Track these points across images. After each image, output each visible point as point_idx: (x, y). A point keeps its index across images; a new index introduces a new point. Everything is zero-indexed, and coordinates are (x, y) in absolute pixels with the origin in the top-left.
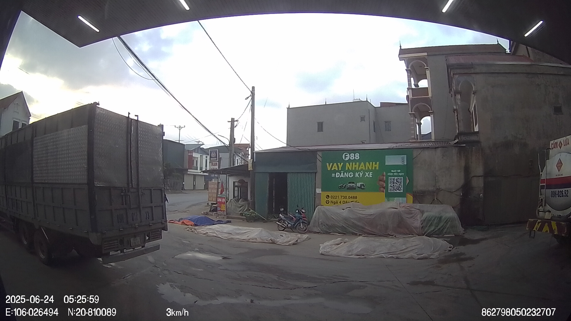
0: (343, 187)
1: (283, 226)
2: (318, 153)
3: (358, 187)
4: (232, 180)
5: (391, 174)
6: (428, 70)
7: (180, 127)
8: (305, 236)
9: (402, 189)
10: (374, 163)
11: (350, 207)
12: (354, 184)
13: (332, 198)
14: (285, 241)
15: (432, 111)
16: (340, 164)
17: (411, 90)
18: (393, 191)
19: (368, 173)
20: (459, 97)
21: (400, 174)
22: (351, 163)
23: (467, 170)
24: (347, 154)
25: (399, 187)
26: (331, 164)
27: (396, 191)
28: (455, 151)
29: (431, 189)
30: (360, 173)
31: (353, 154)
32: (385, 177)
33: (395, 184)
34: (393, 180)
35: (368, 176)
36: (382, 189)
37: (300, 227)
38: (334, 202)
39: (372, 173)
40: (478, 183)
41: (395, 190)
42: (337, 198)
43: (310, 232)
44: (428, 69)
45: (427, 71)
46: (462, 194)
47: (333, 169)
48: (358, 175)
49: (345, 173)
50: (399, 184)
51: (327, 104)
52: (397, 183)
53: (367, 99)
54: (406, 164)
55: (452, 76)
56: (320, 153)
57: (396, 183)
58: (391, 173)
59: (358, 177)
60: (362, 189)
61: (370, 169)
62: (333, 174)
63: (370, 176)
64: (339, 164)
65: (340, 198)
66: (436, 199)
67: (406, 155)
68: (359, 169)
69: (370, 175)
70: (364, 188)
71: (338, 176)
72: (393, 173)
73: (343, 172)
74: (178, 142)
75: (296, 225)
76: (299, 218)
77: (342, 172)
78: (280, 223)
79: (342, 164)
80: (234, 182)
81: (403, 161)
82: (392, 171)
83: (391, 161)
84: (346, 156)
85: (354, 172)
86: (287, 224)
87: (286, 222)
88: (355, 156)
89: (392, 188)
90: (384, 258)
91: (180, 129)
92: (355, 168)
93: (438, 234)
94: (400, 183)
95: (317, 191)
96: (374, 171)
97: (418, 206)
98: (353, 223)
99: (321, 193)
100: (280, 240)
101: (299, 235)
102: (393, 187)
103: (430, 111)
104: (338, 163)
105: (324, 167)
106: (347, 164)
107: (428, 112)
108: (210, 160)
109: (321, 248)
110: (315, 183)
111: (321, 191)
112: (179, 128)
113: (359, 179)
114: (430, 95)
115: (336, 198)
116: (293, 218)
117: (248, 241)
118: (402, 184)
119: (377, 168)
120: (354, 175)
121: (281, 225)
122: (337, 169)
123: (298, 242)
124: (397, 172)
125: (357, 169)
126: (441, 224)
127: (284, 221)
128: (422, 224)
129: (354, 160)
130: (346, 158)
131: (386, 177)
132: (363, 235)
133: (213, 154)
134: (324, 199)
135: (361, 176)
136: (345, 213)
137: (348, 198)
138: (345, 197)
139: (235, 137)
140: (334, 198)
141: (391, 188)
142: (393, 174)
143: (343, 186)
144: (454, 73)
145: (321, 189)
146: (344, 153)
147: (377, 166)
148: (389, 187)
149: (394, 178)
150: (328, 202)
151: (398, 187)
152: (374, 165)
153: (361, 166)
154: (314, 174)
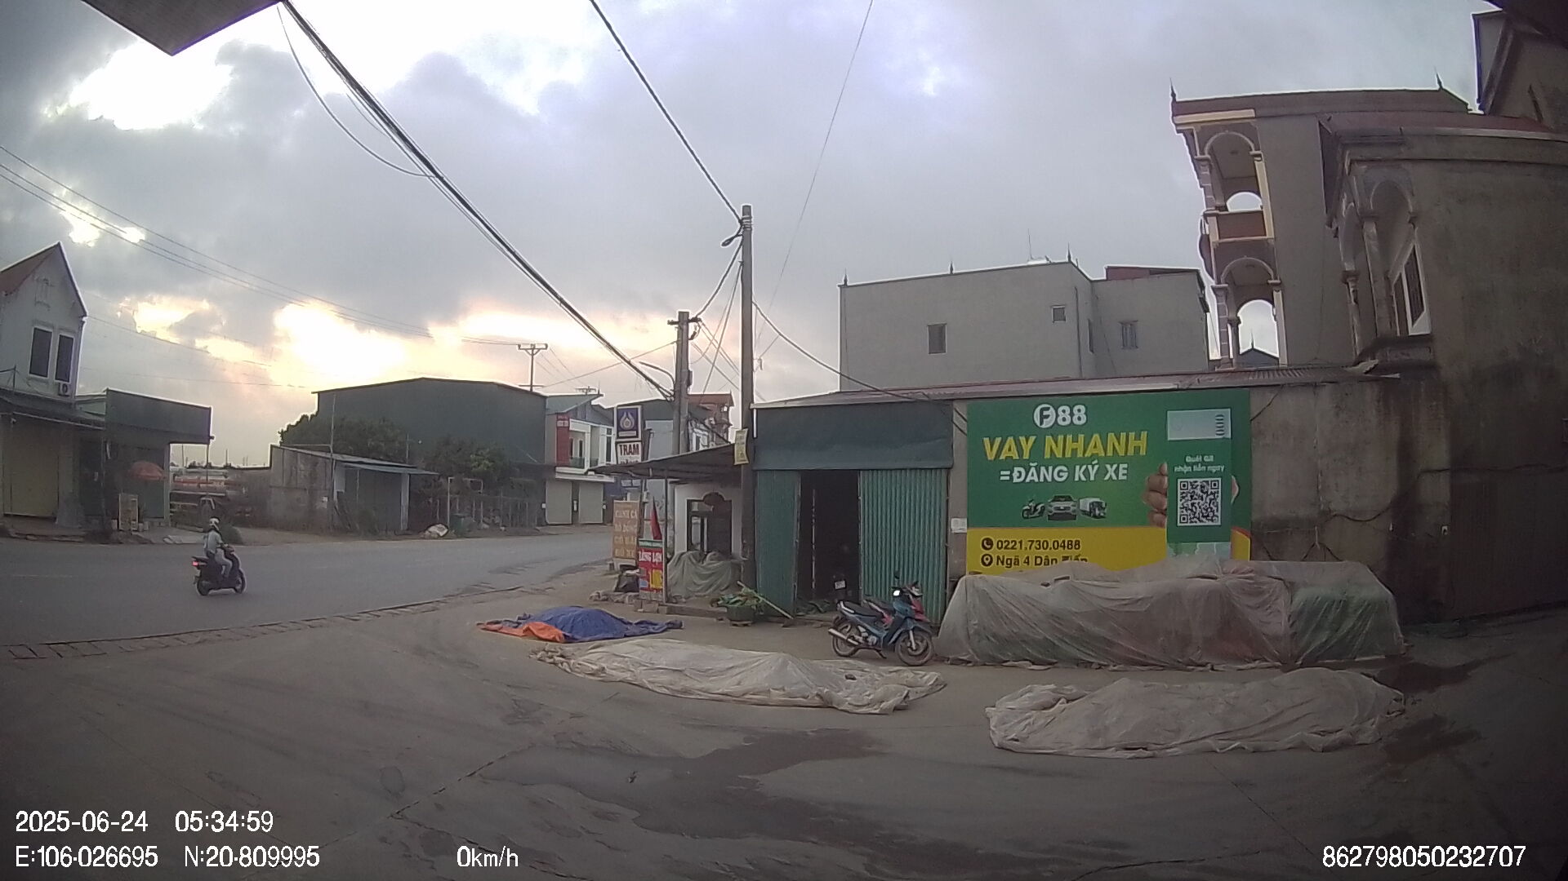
0: (1036, 514)
1: (850, 640)
2: (955, 404)
3: (1084, 512)
4: (682, 496)
5: (1187, 469)
6: (1259, 159)
7: (533, 349)
8: (929, 676)
9: (1219, 514)
10: (1132, 435)
11: (1067, 578)
12: (1072, 503)
13: (1000, 549)
14: (866, 700)
15: (1278, 281)
16: (1027, 440)
17: (1215, 218)
18: (1191, 522)
19: (1115, 466)
20: (1371, 229)
21: (1214, 469)
22: (1061, 438)
23: (1406, 453)
24: (1048, 409)
25: (1209, 510)
26: (998, 440)
27: (1201, 521)
28: (1370, 393)
29: (1303, 512)
30: (1090, 467)
31: (1067, 409)
32: (1166, 478)
33: (1197, 501)
34: (1192, 488)
35: (1114, 478)
36: (1158, 516)
37: (909, 644)
38: (1007, 559)
39: (1126, 466)
40: (1436, 491)
41: (1199, 519)
42: (1018, 545)
43: (939, 659)
44: (1259, 155)
45: (1256, 163)
46: (1391, 529)
47: (1002, 457)
48: (1084, 473)
49: (1043, 469)
50: (1208, 501)
51: (954, 272)
52: (1205, 496)
53: (1069, 257)
54: (1229, 436)
55: (1346, 167)
56: (961, 408)
57: (1199, 496)
58: (1185, 467)
59: (1083, 478)
60: (1095, 516)
61: (1122, 454)
62: (1002, 473)
63: (1121, 477)
64: (1022, 439)
65: (1026, 548)
66: (1319, 543)
67: (1229, 410)
68: (1086, 455)
69: (1121, 472)
70: (1102, 514)
71: (1019, 477)
72: (1192, 465)
73: (1035, 464)
74: (528, 389)
75: (893, 640)
76: (903, 617)
77: (1031, 464)
78: (840, 631)
79: (1032, 439)
80: (689, 502)
81: (1221, 429)
82: (1188, 459)
83: (1185, 426)
84: (1045, 413)
85: (1071, 463)
86: (866, 634)
87: (862, 629)
88: (1072, 414)
89: (1189, 512)
90: (1216, 752)
91: (533, 355)
92: (1074, 451)
93: (1337, 655)
94: (1212, 497)
95: (952, 527)
96: (1133, 461)
97: (1274, 567)
98: (1081, 629)
99: (966, 534)
100: (846, 696)
101: (908, 674)
102: (1192, 510)
103: (1271, 279)
104: (1020, 438)
105: (975, 451)
106: (1049, 438)
107: (1268, 284)
108: (618, 437)
109: (993, 723)
110: (947, 501)
111: (966, 527)
112: (530, 351)
113: (1085, 488)
114: (1270, 233)
115: (1012, 548)
116: (883, 617)
117: (739, 699)
118: (1219, 500)
119: (1143, 452)
120: (1072, 473)
121: (845, 638)
122: (1016, 457)
123: (911, 698)
124: (1203, 463)
125: (1080, 455)
126: (1348, 624)
127: (855, 625)
128: (1292, 625)
129: (1069, 425)
130: (1045, 420)
131: (1169, 480)
132: (1111, 668)
133: (627, 419)
134: (974, 552)
135: (1092, 478)
136: (1054, 598)
137: (1051, 545)
138: (1042, 545)
139: (690, 369)
140: (1006, 548)
141: (1185, 513)
142: (1190, 468)
143: (1035, 510)
144: (1354, 157)
145: (966, 521)
146: (1037, 407)
147: (1143, 444)
148: (1179, 510)
149: (1196, 482)
150: (987, 559)
151: (1207, 510)
152: (1132, 443)
153: (1092, 444)
154: (944, 473)
